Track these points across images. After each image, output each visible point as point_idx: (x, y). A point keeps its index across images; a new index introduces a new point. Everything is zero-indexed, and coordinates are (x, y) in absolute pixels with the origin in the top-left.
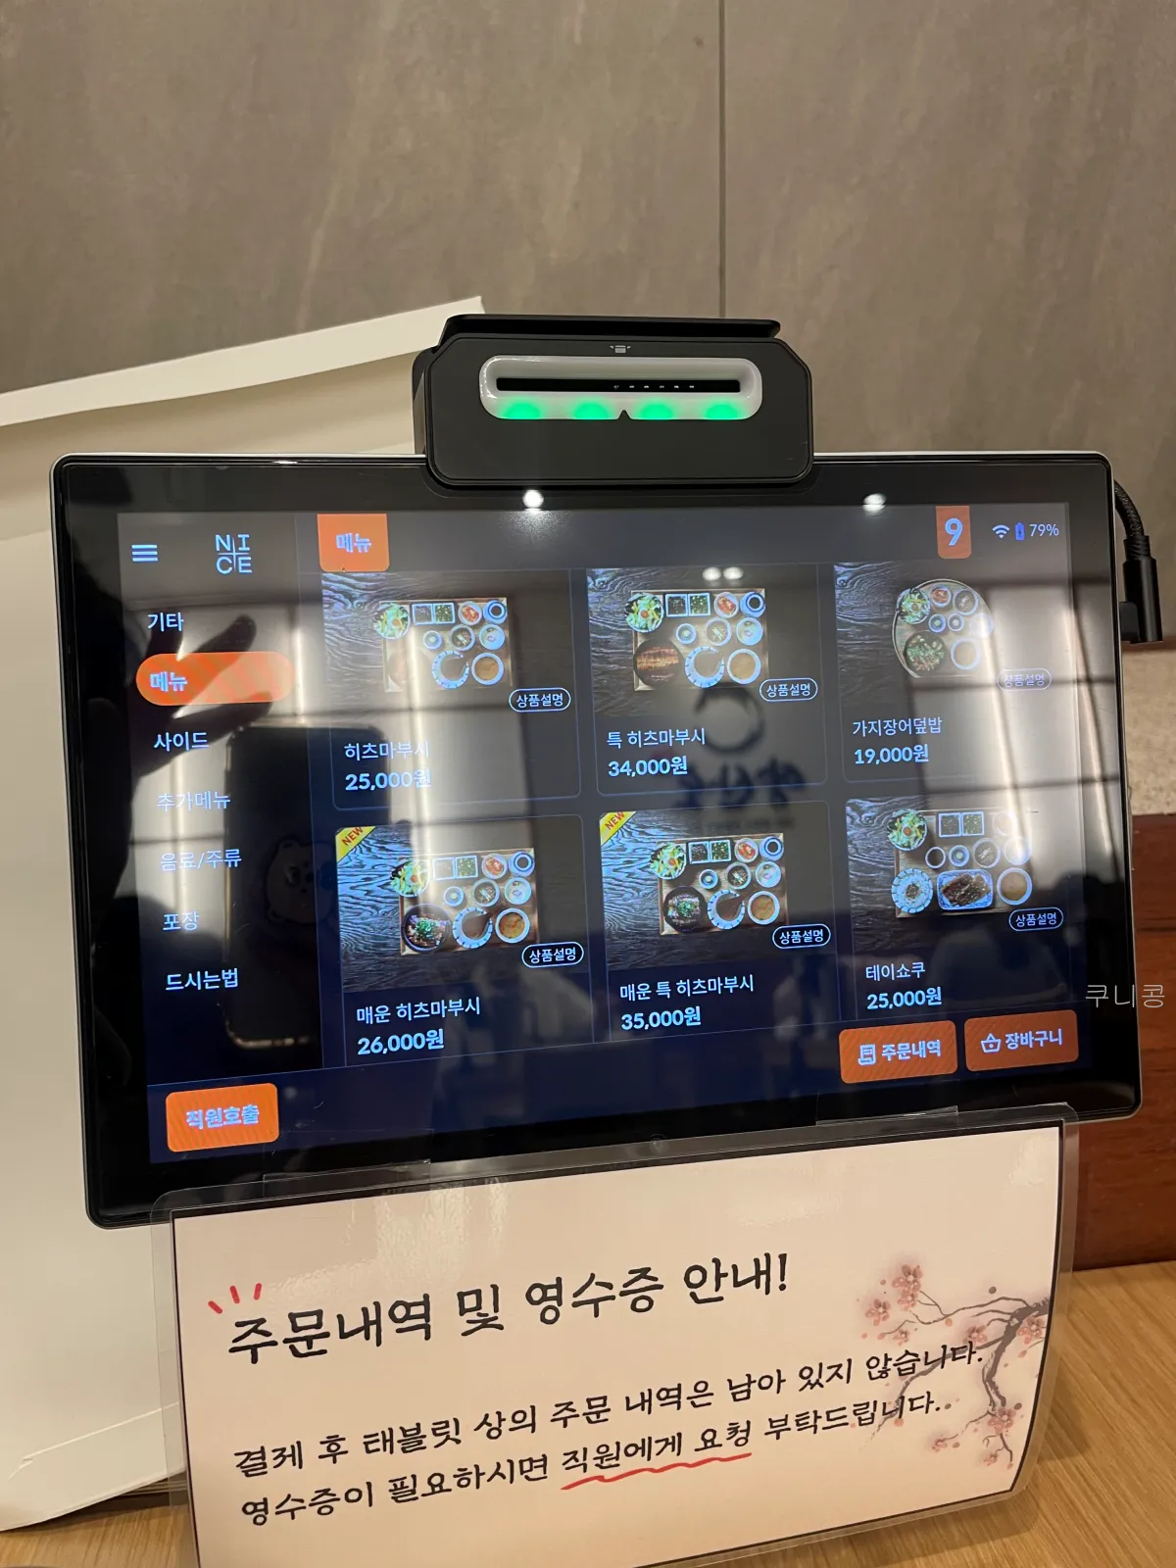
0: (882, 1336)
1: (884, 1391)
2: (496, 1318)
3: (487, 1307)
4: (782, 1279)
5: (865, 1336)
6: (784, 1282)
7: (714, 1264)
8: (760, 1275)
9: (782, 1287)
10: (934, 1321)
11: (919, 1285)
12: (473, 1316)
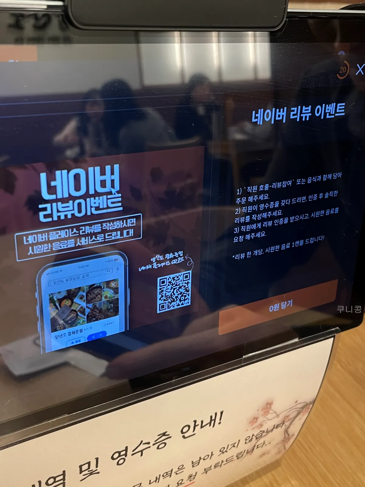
0: (253, 429)
1: (249, 446)
2: (97, 470)
3: (93, 467)
4: (220, 420)
5: (247, 430)
6: (221, 421)
7: (194, 422)
8: (212, 421)
9: (220, 423)
10: (273, 418)
11: (271, 408)
12: (86, 472)
